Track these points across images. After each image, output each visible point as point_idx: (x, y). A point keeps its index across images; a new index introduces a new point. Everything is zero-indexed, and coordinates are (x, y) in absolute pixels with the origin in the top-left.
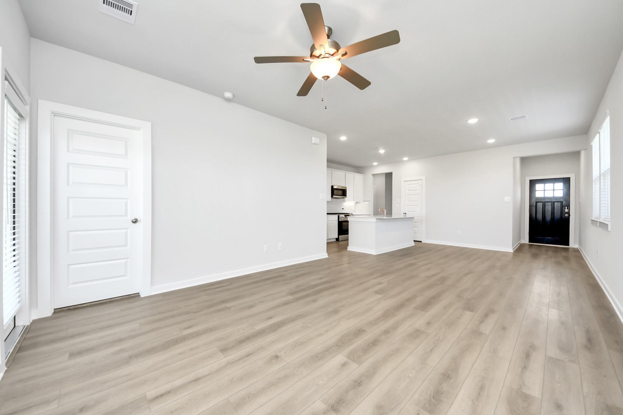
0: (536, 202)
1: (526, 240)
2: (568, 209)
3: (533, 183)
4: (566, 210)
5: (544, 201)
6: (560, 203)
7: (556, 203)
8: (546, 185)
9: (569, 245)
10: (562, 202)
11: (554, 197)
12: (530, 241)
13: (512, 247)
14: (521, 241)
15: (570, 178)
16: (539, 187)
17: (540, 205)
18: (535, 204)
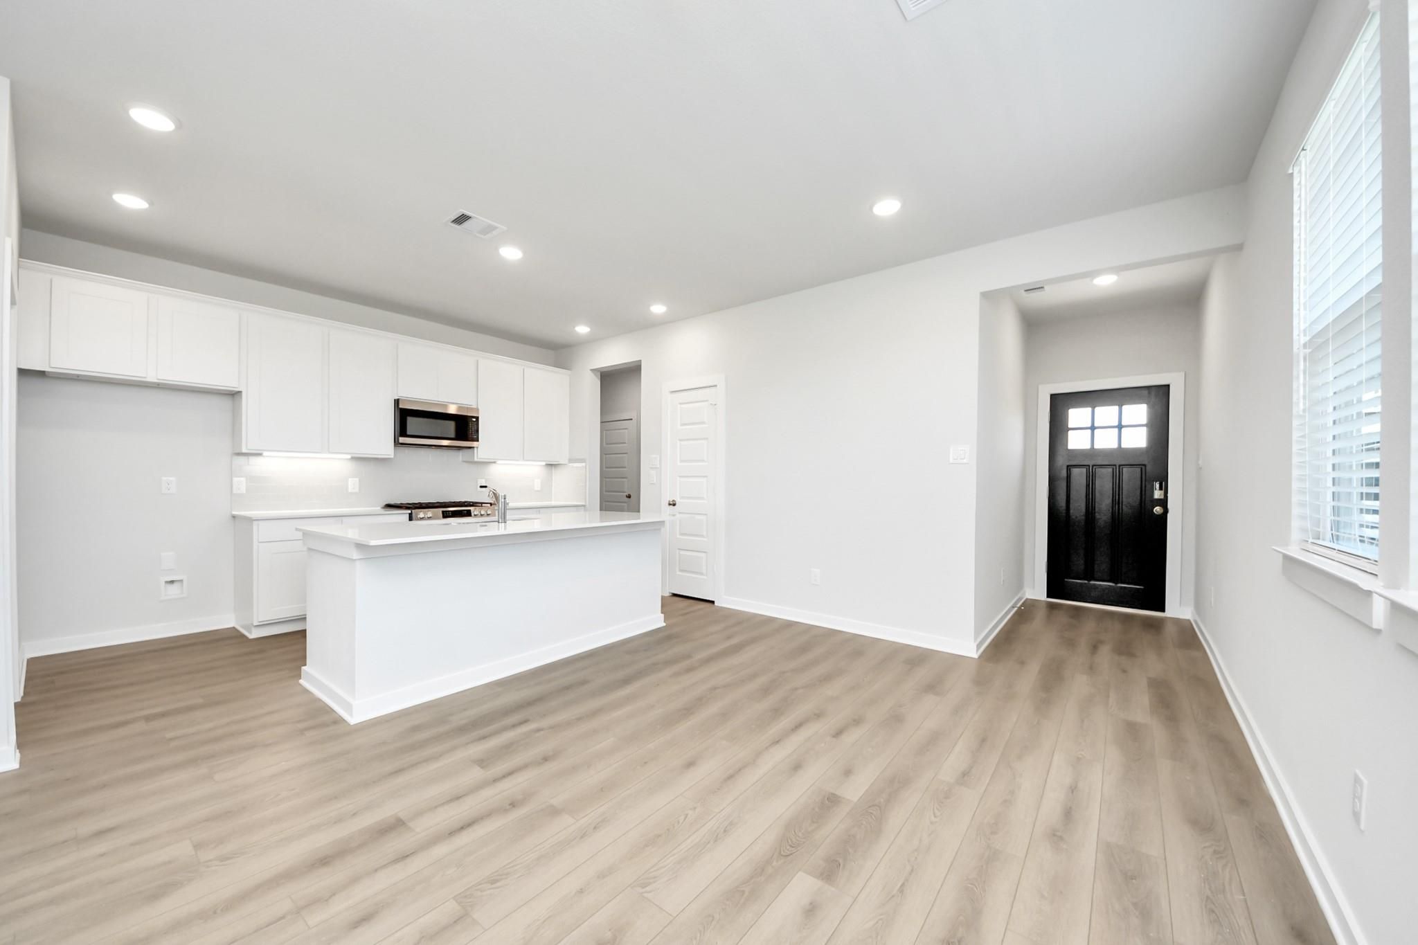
0: (1069, 467)
1: (1036, 588)
2: (1161, 488)
3: (1060, 403)
4: (1158, 494)
5: (1091, 463)
6: (1138, 470)
7: (1125, 470)
8: (1097, 409)
9: (1163, 610)
10: (1145, 465)
11: (1120, 451)
12: (1050, 594)
13: (975, 639)
14: (1024, 594)
15: (1168, 386)
16: (1077, 416)
17: (1079, 476)
18: (1064, 473)
